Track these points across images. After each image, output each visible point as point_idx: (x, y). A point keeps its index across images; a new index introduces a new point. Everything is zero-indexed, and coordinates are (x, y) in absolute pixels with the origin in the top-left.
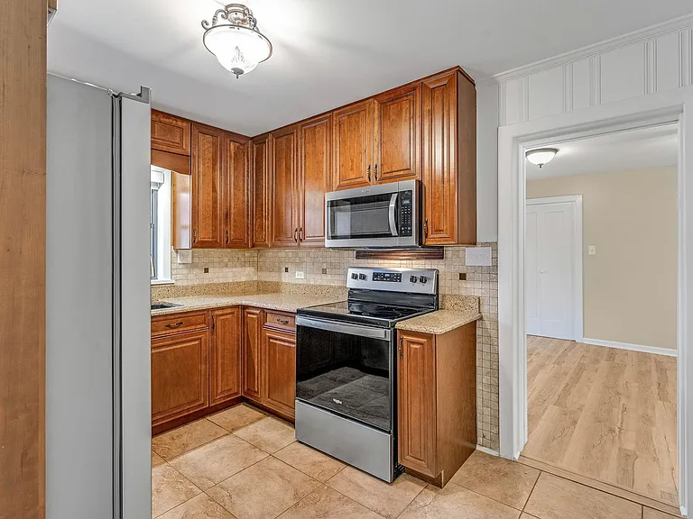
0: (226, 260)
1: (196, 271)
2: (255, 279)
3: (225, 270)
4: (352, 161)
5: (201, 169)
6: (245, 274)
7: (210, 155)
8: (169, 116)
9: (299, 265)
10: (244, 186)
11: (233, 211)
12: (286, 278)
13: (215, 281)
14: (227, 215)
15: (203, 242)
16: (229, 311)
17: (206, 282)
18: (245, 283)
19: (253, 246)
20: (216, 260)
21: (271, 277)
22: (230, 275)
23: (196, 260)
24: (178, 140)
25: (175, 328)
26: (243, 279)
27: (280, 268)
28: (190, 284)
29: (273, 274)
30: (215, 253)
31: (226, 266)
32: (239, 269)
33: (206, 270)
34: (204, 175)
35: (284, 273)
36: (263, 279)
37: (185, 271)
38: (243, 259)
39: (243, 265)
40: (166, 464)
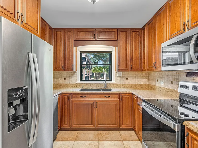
0: (135, 76)
1: (123, 79)
2: (148, 83)
3: (134, 79)
4: (176, 23)
5: (121, 44)
6: (143, 81)
7: (124, 39)
8: (110, 29)
9: (162, 78)
10: (138, 47)
11: (133, 58)
12: (157, 84)
13: (131, 83)
14: (131, 59)
15: (122, 69)
16: (128, 95)
17: (127, 83)
18: (142, 85)
19: (142, 70)
20: (131, 75)
21: (152, 83)
22: (136, 81)
23: (124, 75)
24: (113, 36)
25: (108, 98)
26: (142, 83)
27: (155, 79)
28: (122, 83)
29: (153, 82)
30: (131, 73)
31: (135, 78)
32: (140, 79)
33: (127, 79)
34: (122, 46)
35: (157, 82)
36: (150, 84)
37: (120, 79)
38: (142, 76)
39: (142, 77)
40: (98, 142)
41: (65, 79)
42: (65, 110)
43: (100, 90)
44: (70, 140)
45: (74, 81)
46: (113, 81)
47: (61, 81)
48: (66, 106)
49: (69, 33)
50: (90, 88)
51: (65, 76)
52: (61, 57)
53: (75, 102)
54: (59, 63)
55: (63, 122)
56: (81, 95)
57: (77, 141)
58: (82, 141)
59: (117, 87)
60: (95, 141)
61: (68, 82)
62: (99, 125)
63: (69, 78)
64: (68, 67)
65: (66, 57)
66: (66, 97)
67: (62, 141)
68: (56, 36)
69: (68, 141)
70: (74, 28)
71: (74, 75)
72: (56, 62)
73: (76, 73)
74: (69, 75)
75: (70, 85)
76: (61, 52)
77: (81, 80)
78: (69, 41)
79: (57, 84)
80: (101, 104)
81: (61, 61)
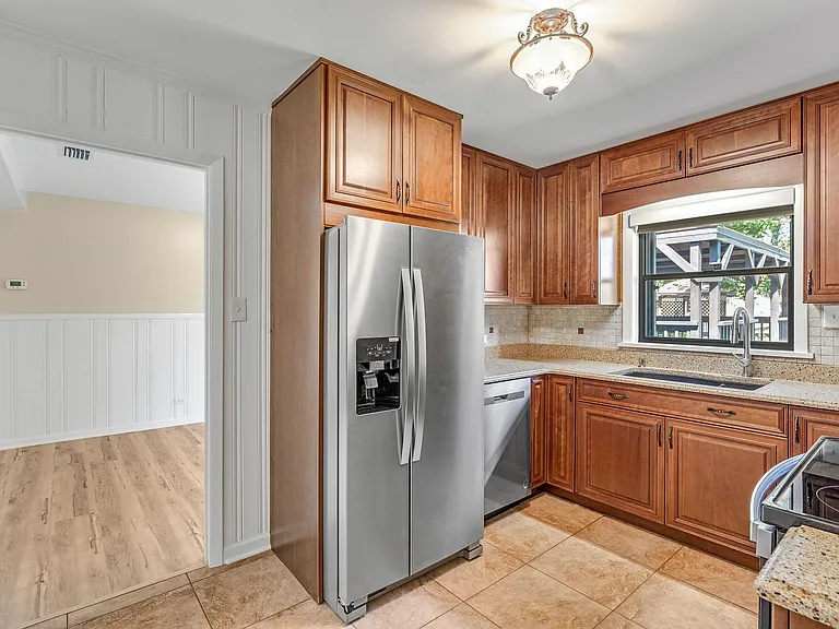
5: (824, 167)
15: (829, 292)
24: (774, 138)
25: (722, 417)
40: (651, 572)
41: (581, 331)
42: (560, 430)
43: (716, 383)
44: (560, 528)
45: (613, 339)
46: (800, 350)
47: (569, 337)
48: (563, 418)
49: (585, 172)
50: (673, 370)
51: (580, 319)
52: (559, 259)
53: (592, 411)
54: (555, 275)
55: (555, 469)
56: (609, 390)
57: (581, 538)
58: (596, 545)
59: (822, 381)
60: (643, 564)
61: (591, 340)
62: (678, 520)
63: (596, 328)
64: (579, 289)
65: (574, 257)
66: (562, 389)
67: (539, 519)
68: (546, 194)
69: (554, 526)
70: (599, 153)
71: (614, 318)
72: (545, 274)
73: (618, 311)
74: (594, 318)
75: (599, 351)
76: (560, 241)
77: (642, 338)
78: (583, 202)
79: (558, 346)
80: (689, 437)
81: (559, 270)
